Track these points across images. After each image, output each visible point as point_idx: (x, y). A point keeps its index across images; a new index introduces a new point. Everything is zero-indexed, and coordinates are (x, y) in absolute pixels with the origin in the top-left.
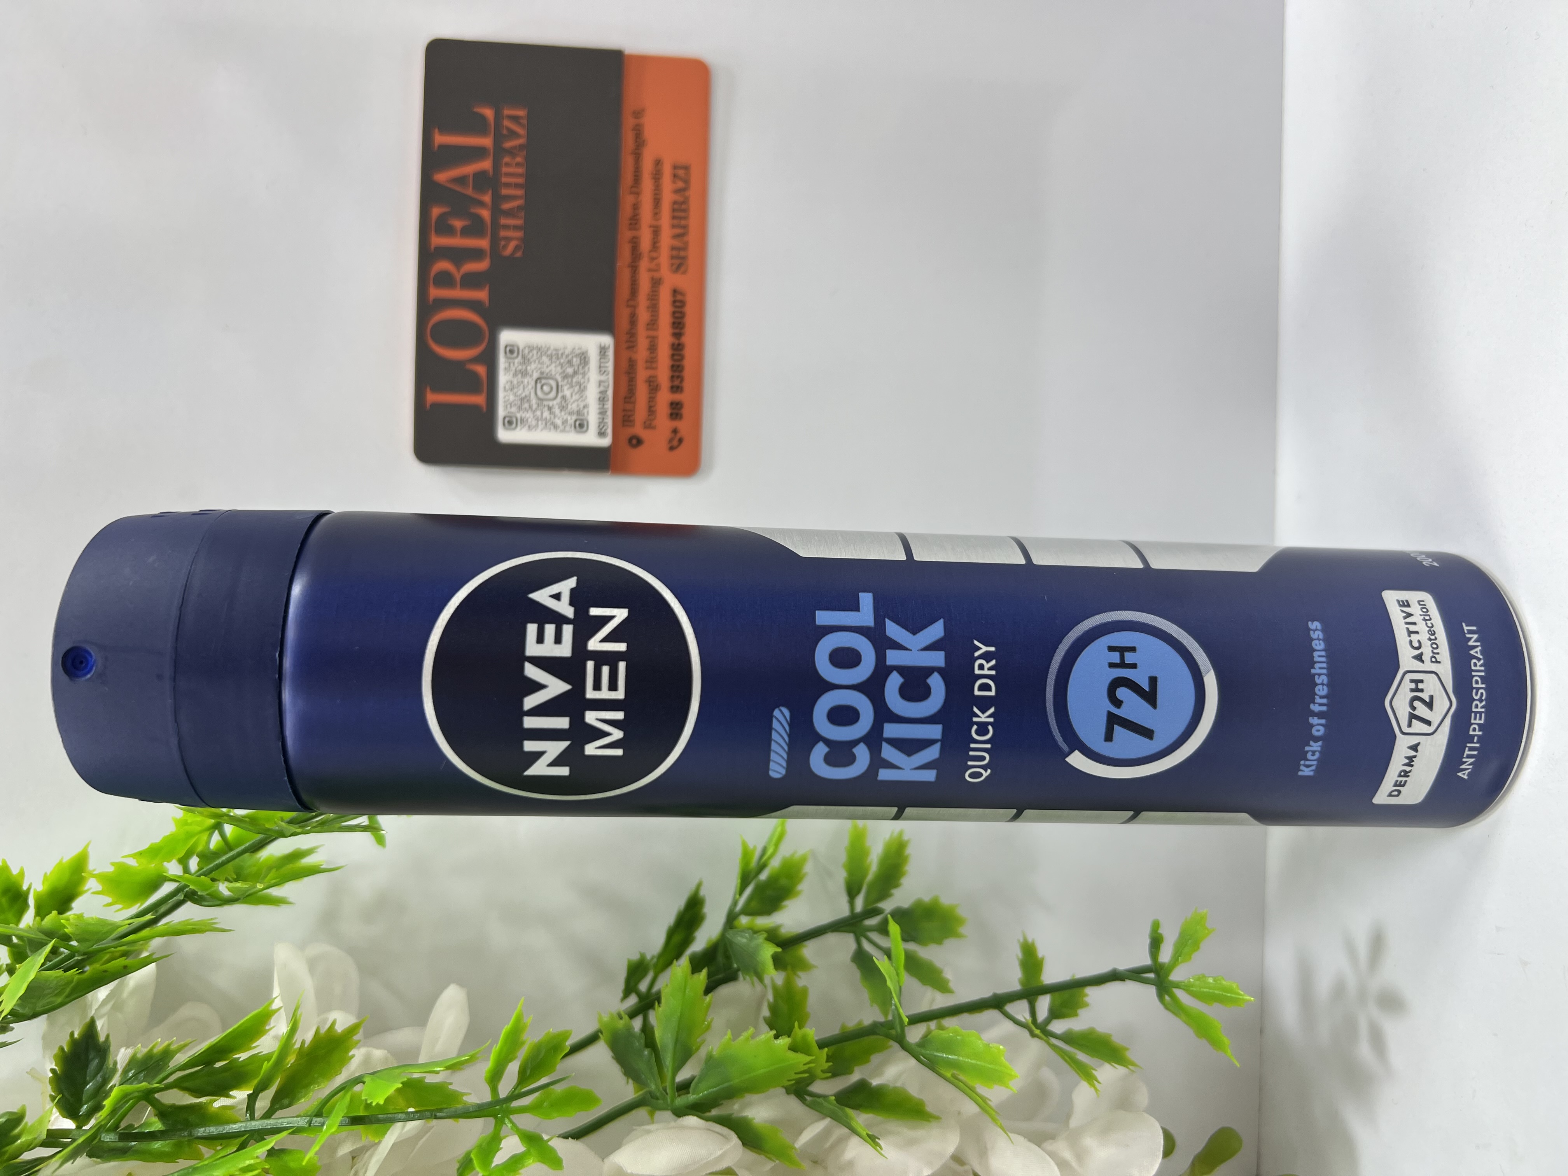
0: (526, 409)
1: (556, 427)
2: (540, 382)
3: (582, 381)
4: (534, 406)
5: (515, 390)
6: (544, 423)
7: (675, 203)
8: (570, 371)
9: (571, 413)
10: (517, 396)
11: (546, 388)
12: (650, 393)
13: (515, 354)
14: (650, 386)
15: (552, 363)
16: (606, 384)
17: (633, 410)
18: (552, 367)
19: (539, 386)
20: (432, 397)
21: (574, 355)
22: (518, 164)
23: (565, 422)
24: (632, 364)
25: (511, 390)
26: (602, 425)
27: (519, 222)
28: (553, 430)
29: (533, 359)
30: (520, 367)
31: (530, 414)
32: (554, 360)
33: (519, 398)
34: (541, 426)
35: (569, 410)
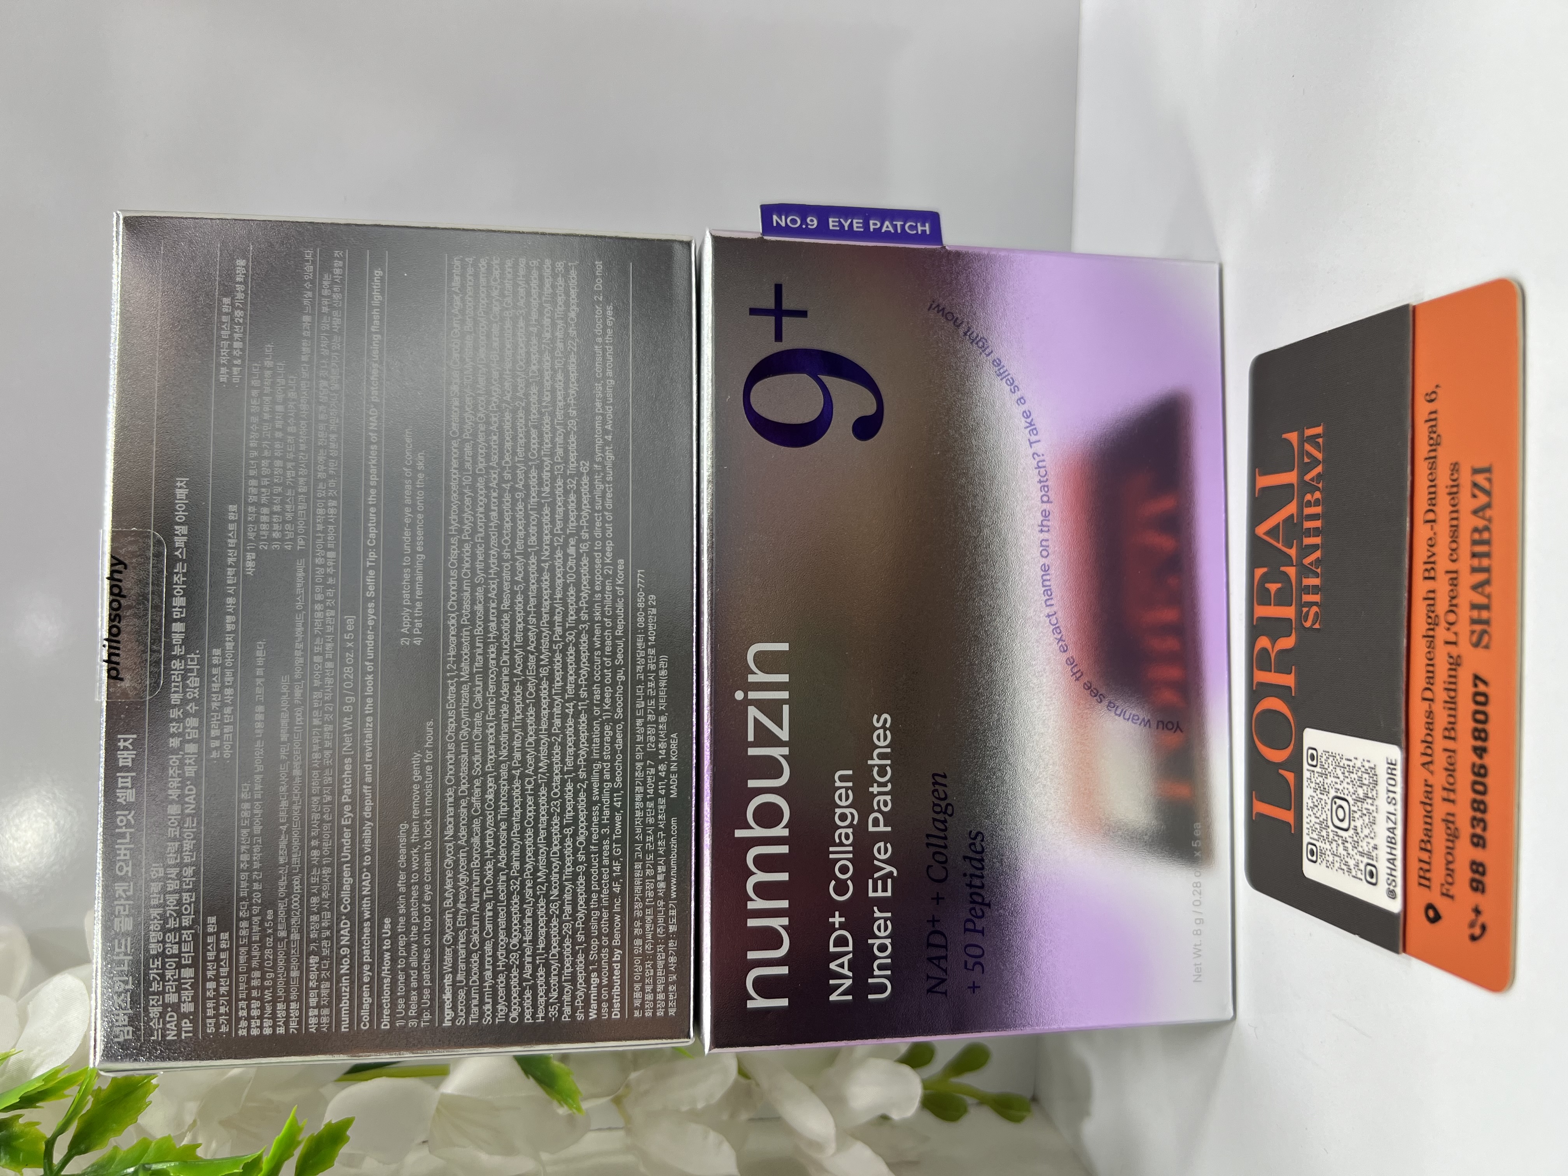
0: (1324, 839)
1: (1349, 870)
2: (1336, 803)
3: (1372, 808)
4: (1331, 836)
5: (1316, 810)
6: (1339, 861)
7: (1476, 530)
8: (1361, 792)
9: (1362, 854)
10: (1319, 818)
11: (1341, 814)
12: (1447, 840)
13: (1315, 761)
14: (1448, 828)
15: (1344, 779)
16: (1394, 818)
17: (1429, 863)
18: (1345, 785)
19: (1335, 807)
20: (1257, 806)
21: (1364, 770)
22: (1317, 503)
23: (1357, 865)
24: (1428, 791)
25: (1312, 809)
26: (1391, 878)
27: (1316, 581)
28: (1346, 873)
29: (1329, 770)
30: (1320, 779)
31: (1328, 846)
32: (1347, 774)
33: (1318, 821)
34: (1337, 865)
35: (1360, 849)
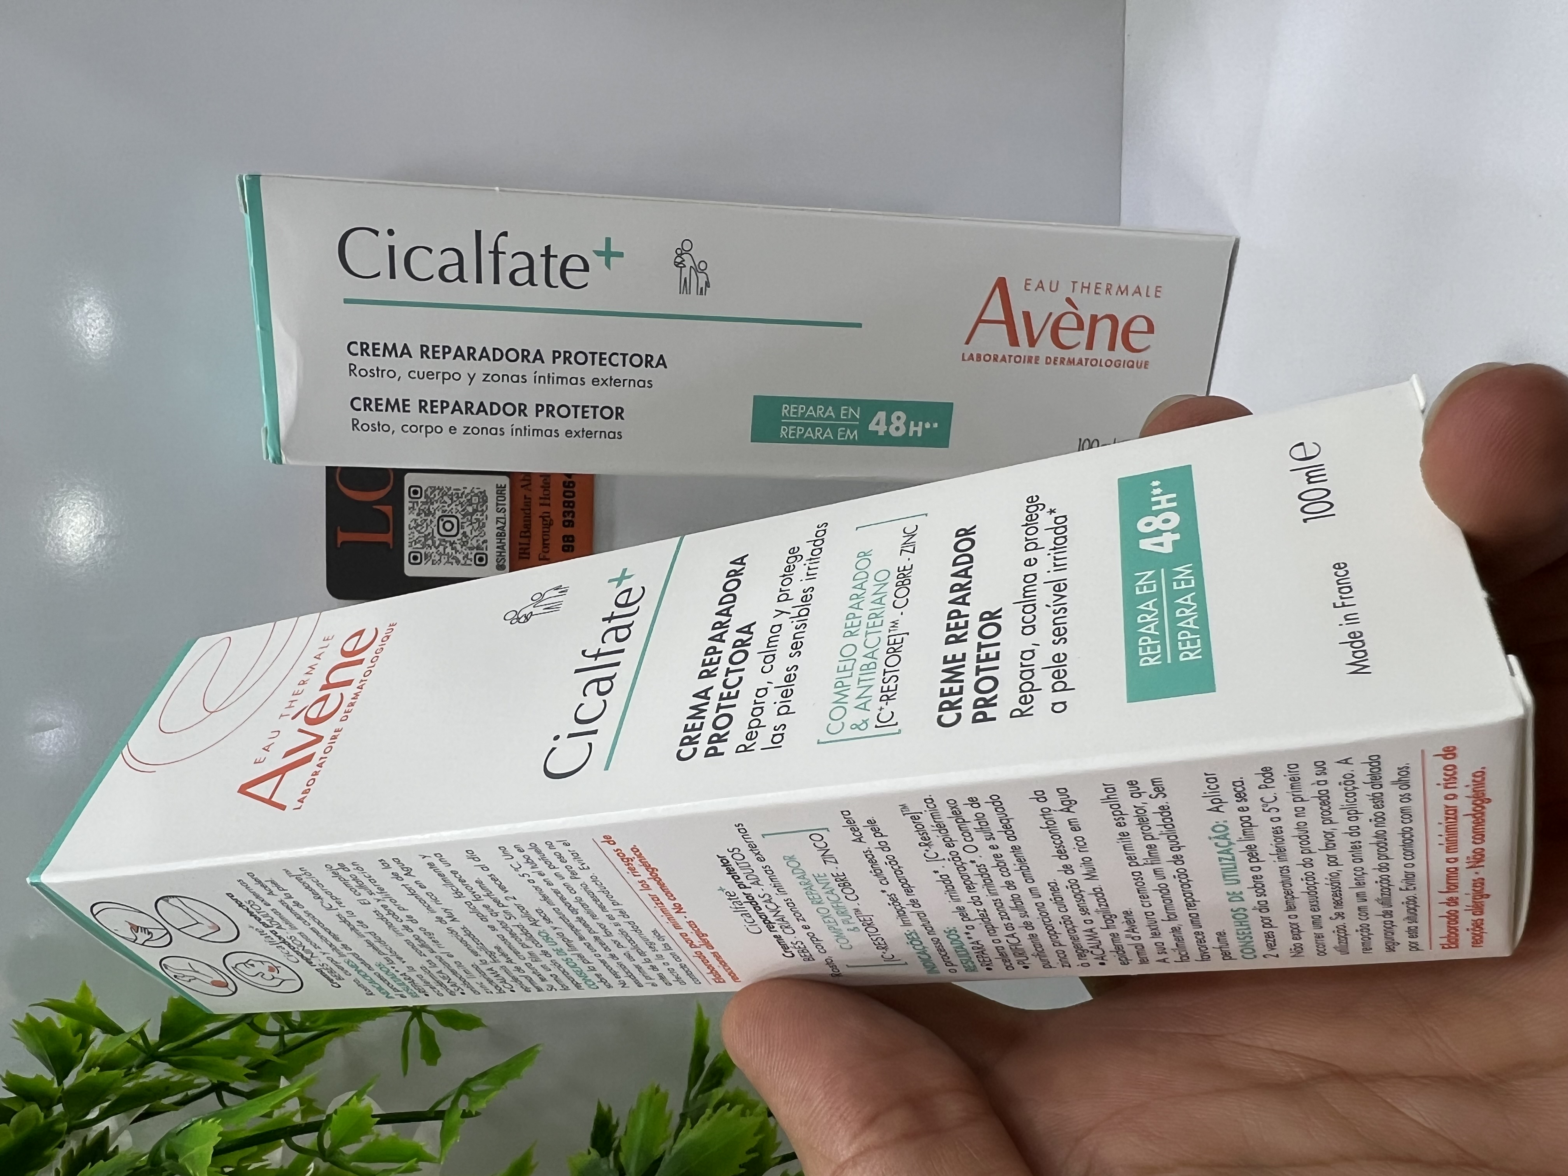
0: (429, 546)
1: (458, 562)
2: (442, 520)
3: (481, 518)
4: (437, 543)
5: (419, 528)
6: (446, 557)
8: (470, 509)
9: (470, 549)
10: (423, 533)
11: (448, 526)
12: (543, 528)
13: (419, 495)
14: (544, 520)
15: (452, 503)
16: (503, 520)
17: (529, 544)
18: (453, 506)
19: (441, 523)
20: (342, 537)
21: (472, 494)
23: (466, 556)
24: (528, 501)
25: (415, 528)
26: (500, 558)
28: (455, 564)
29: (436, 499)
30: (424, 507)
31: (434, 550)
32: (455, 499)
33: (423, 535)
34: (443, 561)
35: (469, 545)
